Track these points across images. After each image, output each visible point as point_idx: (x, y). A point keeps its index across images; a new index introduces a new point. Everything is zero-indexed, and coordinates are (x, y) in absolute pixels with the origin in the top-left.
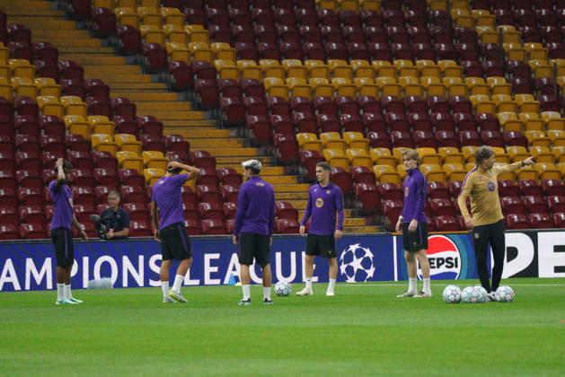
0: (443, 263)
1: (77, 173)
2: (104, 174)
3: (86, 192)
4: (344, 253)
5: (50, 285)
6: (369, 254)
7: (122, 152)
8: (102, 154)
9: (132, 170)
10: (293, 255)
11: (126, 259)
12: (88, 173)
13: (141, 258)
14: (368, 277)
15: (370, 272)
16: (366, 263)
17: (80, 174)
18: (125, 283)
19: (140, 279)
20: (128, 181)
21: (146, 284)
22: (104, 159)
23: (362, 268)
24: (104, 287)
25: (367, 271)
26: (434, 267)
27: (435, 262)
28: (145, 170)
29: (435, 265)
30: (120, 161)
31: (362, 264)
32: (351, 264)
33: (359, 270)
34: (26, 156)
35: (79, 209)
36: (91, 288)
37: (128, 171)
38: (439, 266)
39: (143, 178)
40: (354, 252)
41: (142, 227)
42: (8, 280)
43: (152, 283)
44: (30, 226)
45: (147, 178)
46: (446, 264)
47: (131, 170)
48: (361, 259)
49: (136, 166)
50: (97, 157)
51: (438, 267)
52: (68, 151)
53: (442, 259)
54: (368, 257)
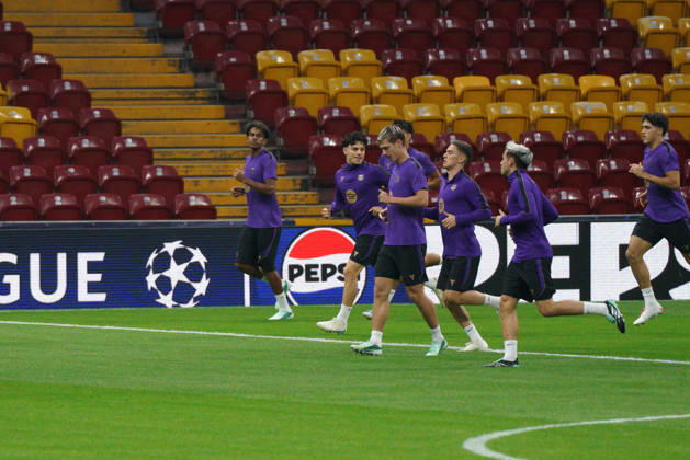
0: (332, 273)
4: (154, 255)
6: (198, 256)
10: (62, 258)
14: (196, 295)
15: (201, 287)
16: (194, 272)
23: (185, 280)
25: (194, 285)
26: (317, 280)
27: (319, 271)
29: (319, 275)
31: (186, 273)
32: (166, 273)
33: (180, 283)
38: (325, 277)
40: (171, 253)
46: (338, 274)
48: (185, 266)
51: (324, 279)
53: (332, 267)
54: (197, 263)
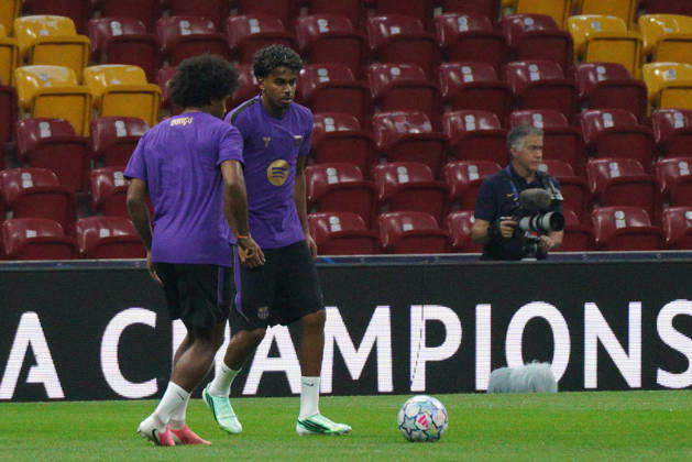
1: (461, 75)
2: (535, 76)
3: (484, 126)
5: (385, 382)
7: (584, 18)
8: (529, 22)
9: (610, 68)
11: (592, 313)
12: (489, 75)
13: (635, 310)
17: (469, 78)
18: (591, 379)
19: (630, 367)
20: (600, 97)
21: (649, 381)
22: (534, 35)
24: (532, 388)
28: (647, 67)
30: (578, 40)
34: (323, 26)
35: (466, 173)
36: (497, 389)
37: (601, 70)
39: (641, 88)
41: (637, 224)
42: (274, 365)
43: (664, 377)
44: (334, 220)
45: (652, 89)
47: (607, 65)
49: (622, 55)
50: (517, 29)
52: (438, 12)
